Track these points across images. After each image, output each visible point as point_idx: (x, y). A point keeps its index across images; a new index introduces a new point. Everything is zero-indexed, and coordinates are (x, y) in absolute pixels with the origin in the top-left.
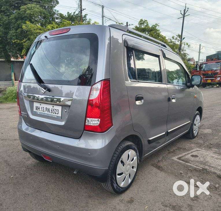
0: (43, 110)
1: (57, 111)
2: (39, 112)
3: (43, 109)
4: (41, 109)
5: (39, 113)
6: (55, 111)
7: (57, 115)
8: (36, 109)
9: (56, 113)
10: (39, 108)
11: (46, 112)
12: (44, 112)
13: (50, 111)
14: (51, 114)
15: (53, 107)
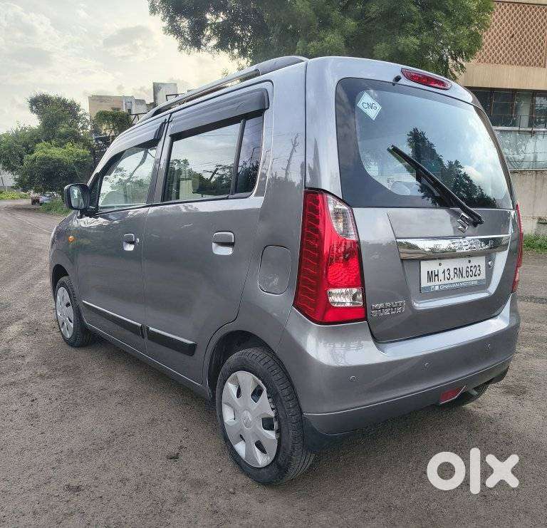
0: (447, 275)
1: (478, 269)
2: (435, 285)
3: (446, 273)
4: (441, 276)
5: (437, 288)
6: (474, 271)
7: (478, 278)
8: (430, 279)
9: (475, 276)
10: (437, 275)
11: (456, 280)
12: (450, 281)
13: (464, 275)
14: (466, 279)
15: (470, 261)
